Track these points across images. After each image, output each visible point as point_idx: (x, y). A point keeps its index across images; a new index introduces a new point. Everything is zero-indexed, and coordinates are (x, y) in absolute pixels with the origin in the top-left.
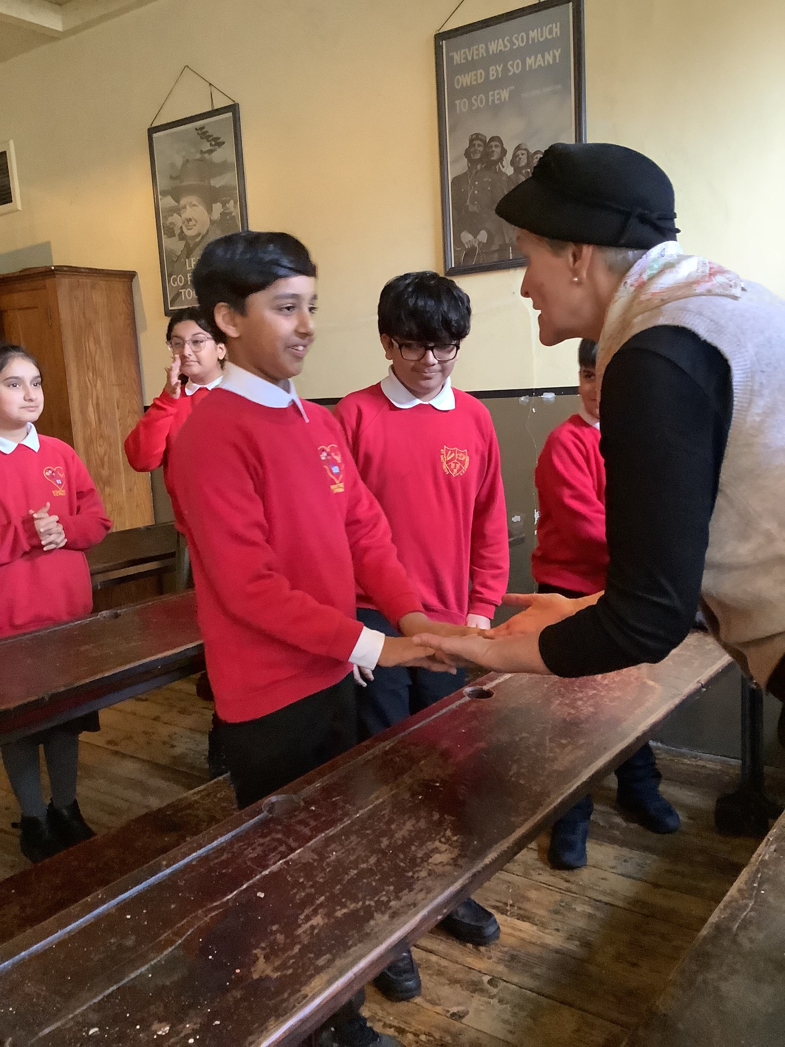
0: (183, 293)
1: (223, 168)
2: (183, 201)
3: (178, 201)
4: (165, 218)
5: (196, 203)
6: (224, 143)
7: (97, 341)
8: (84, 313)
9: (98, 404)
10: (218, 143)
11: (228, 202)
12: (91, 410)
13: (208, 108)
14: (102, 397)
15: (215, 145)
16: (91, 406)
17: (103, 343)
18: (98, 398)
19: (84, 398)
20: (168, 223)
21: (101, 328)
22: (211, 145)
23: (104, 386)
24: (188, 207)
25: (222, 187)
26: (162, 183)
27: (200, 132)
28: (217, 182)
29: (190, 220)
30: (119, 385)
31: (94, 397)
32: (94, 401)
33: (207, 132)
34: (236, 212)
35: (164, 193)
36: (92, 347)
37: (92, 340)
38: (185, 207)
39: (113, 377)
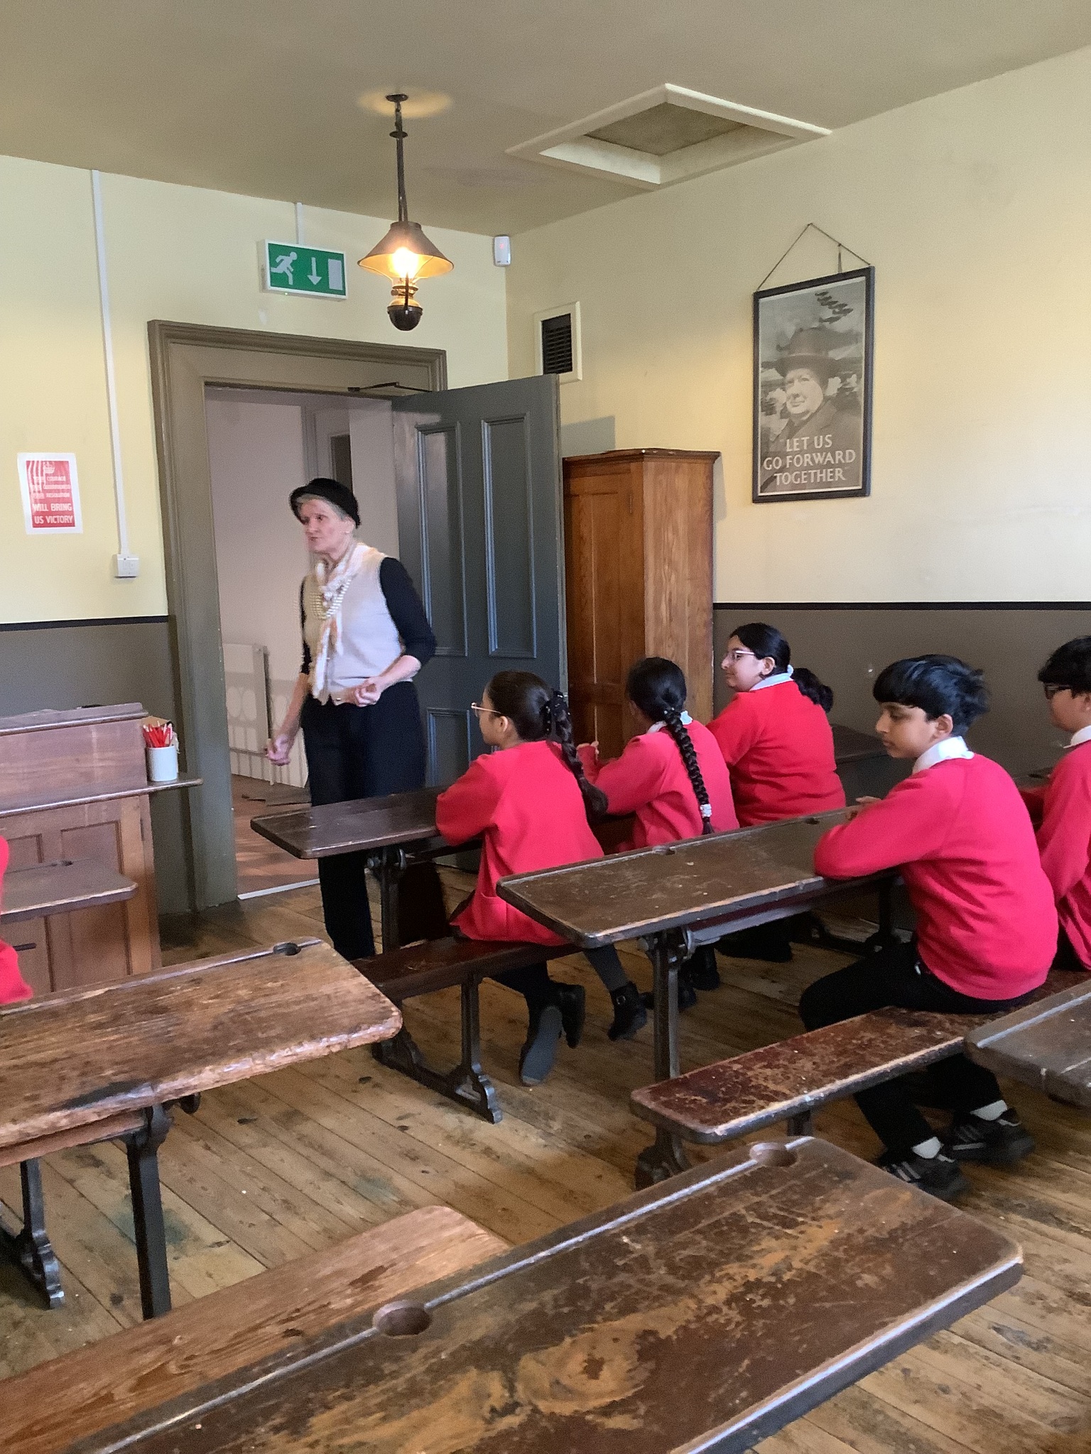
0: (778, 478)
1: (847, 338)
2: (790, 375)
3: (784, 374)
4: (766, 393)
5: (808, 377)
6: (849, 311)
7: (675, 531)
8: (666, 500)
9: (670, 600)
10: (844, 310)
11: (850, 376)
12: (664, 607)
13: (833, 271)
14: (674, 593)
15: (838, 313)
16: (663, 603)
17: (681, 532)
18: (671, 593)
19: (658, 593)
20: (768, 398)
21: (680, 516)
22: (834, 313)
23: (677, 581)
24: (796, 382)
25: (844, 361)
26: (766, 354)
27: (820, 297)
28: (837, 354)
29: (796, 396)
30: (691, 579)
31: (668, 592)
32: (668, 597)
33: (830, 297)
34: (860, 388)
35: (767, 365)
36: (670, 535)
37: (670, 528)
38: (791, 382)
39: (687, 571)
